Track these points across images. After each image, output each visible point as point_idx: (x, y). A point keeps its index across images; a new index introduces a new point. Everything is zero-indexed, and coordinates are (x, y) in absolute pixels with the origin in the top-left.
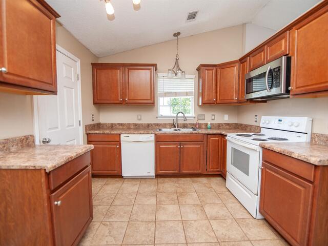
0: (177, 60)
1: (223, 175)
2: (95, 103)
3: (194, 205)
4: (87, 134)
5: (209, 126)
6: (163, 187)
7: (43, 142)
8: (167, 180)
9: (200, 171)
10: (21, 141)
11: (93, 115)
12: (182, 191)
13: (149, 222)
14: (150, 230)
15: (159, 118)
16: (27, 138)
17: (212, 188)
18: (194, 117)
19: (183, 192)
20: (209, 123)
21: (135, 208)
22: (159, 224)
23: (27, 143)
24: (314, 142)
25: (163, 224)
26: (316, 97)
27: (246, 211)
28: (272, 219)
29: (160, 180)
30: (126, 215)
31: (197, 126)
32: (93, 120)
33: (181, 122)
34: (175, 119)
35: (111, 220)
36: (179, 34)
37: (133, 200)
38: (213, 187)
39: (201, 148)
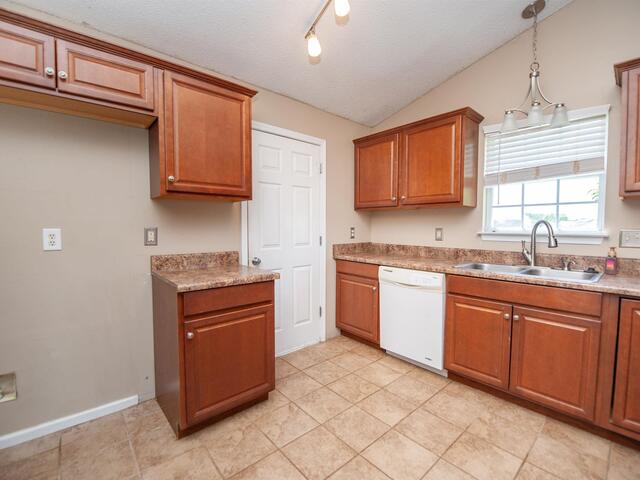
2: (357, 208)
4: (337, 260)
6: (447, 402)
7: (253, 262)
9: (580, 410)
10: (221, 257)
11: (352, 229)
12: (484, 434)
13: (348, 447)
14: (333, 460)
15: (484, 238)
16: (228, 255)
21: (352, 411)
22: (357, 462)
23: (229, 260)
25: (364, 469)
29: (455, 387)
30: (328, 412)
32: (353, 237)
35: (303, 407)
37: (363, 396)
39: (590, 336)
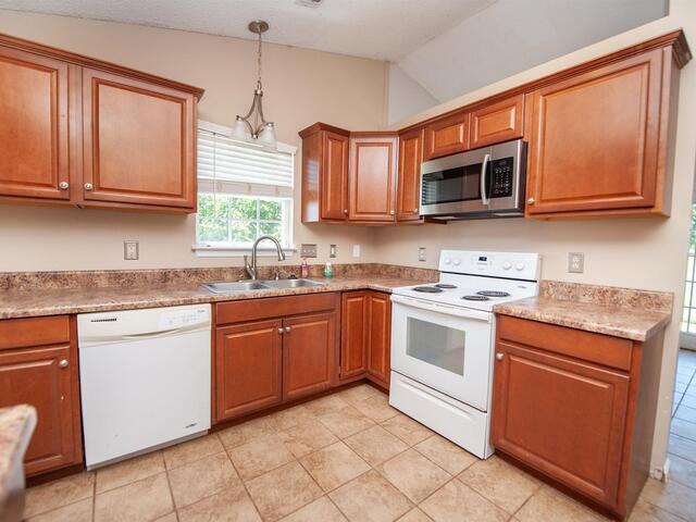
0: (258, 96)
1: (373, 379)
3: (360, 478)
5: (328, 271)
6: (250, 455)
8: (247, 429)
9: (327, 382)
12: (306, 448)
15: (199, 254)
17: (364, 416)
18: (295, 251)
19: (312, 452)
20: (328, 264)
24: (546, 295)
26: (547, 219)
27: (459, 450)
28: (529, 451)
29: (229, 436)
31: (305, 273)
33: (264, 262)
34: (250, 254)
36: (263, 26)
38: (367, 413)
39: (331, 326)
